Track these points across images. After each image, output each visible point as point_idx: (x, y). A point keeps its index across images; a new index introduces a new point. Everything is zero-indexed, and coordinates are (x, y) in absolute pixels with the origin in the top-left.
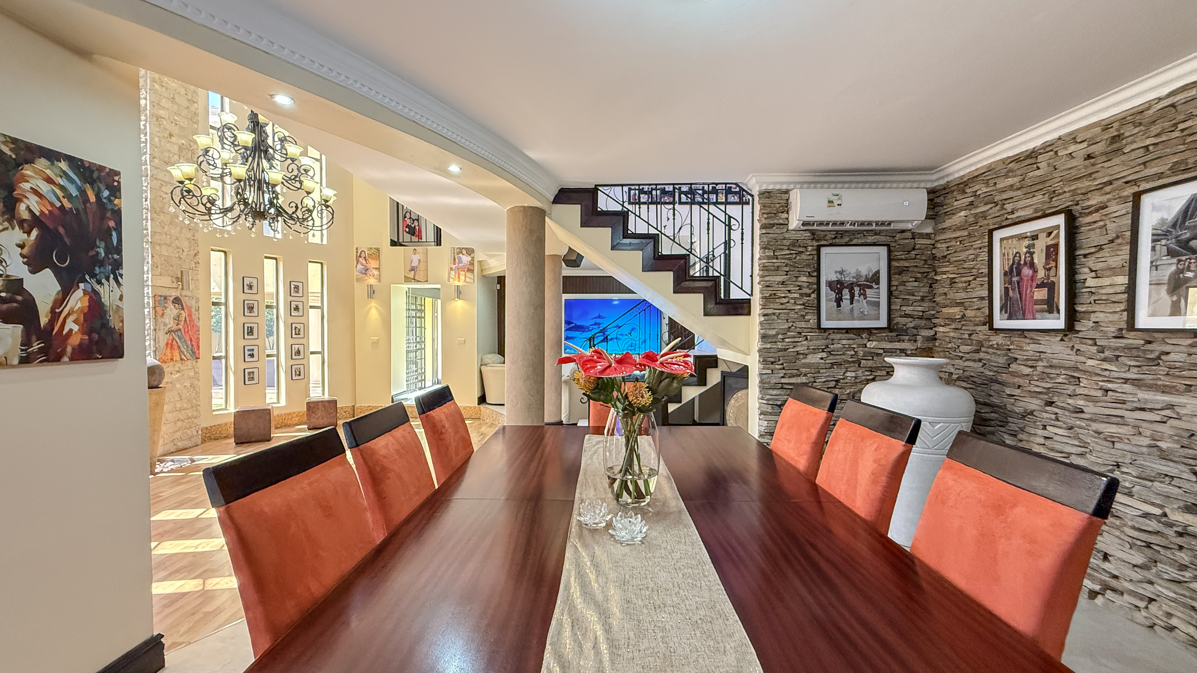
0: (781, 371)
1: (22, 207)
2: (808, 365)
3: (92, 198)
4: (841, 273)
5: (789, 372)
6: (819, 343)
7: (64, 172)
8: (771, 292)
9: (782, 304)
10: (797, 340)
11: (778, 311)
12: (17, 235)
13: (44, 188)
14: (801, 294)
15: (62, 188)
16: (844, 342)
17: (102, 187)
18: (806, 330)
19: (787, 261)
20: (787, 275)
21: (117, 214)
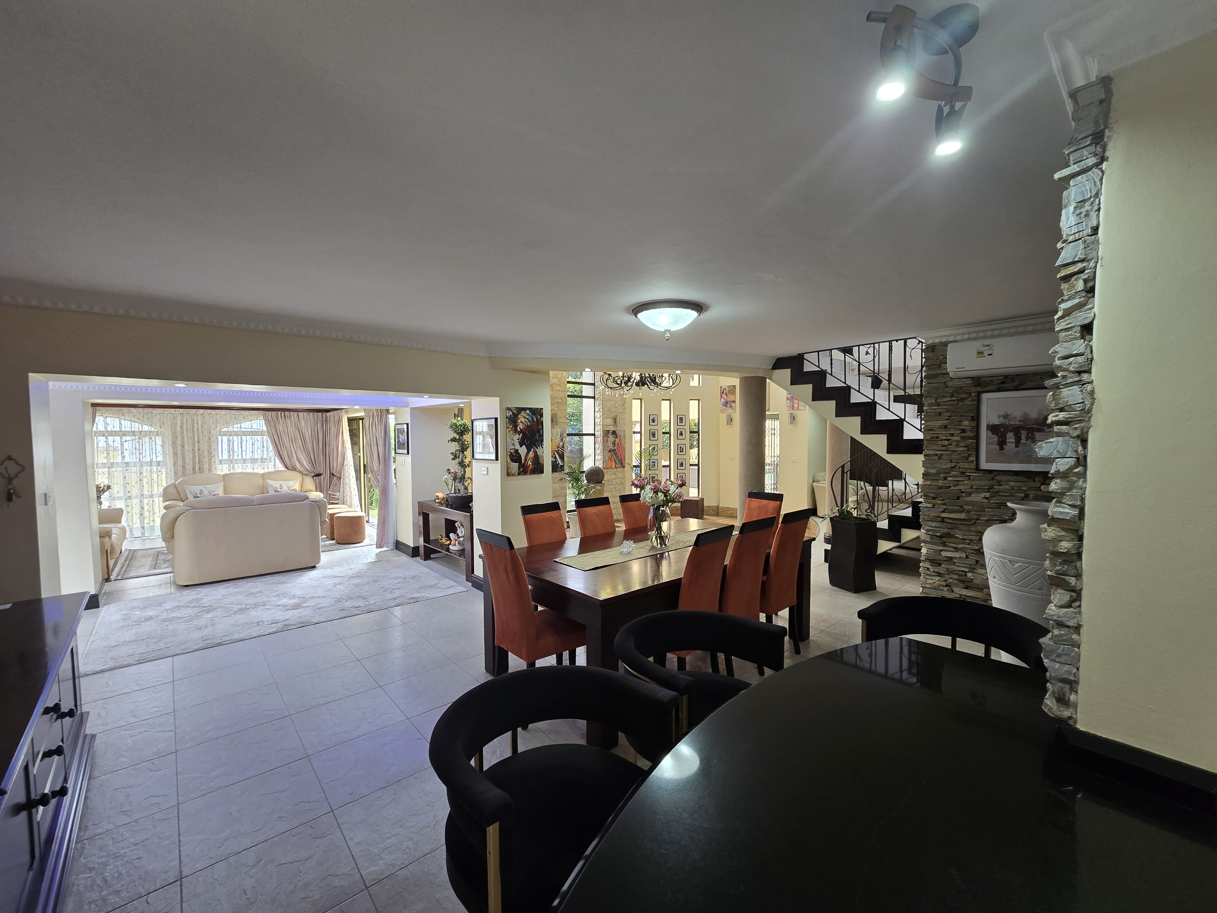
0: (942, 506)
1: (518, 427)
2: (971, 503)
3: (535, 420)
4: (1006, 416)
5: (951, 507)
6: (982, 483)
7: (528, 413)
8: (932, 435)
9: (944, 446)
10: (958, 479)
11: (940, 452)
12: (517, 436)
13: (523, 420)
14: (962, 438)
15: (528, 419)
16: (1012, 484)
17: (538, 415)
18: (969, 471)
19: (949, 407)
20: (949, 420)
21: (542, 423)
